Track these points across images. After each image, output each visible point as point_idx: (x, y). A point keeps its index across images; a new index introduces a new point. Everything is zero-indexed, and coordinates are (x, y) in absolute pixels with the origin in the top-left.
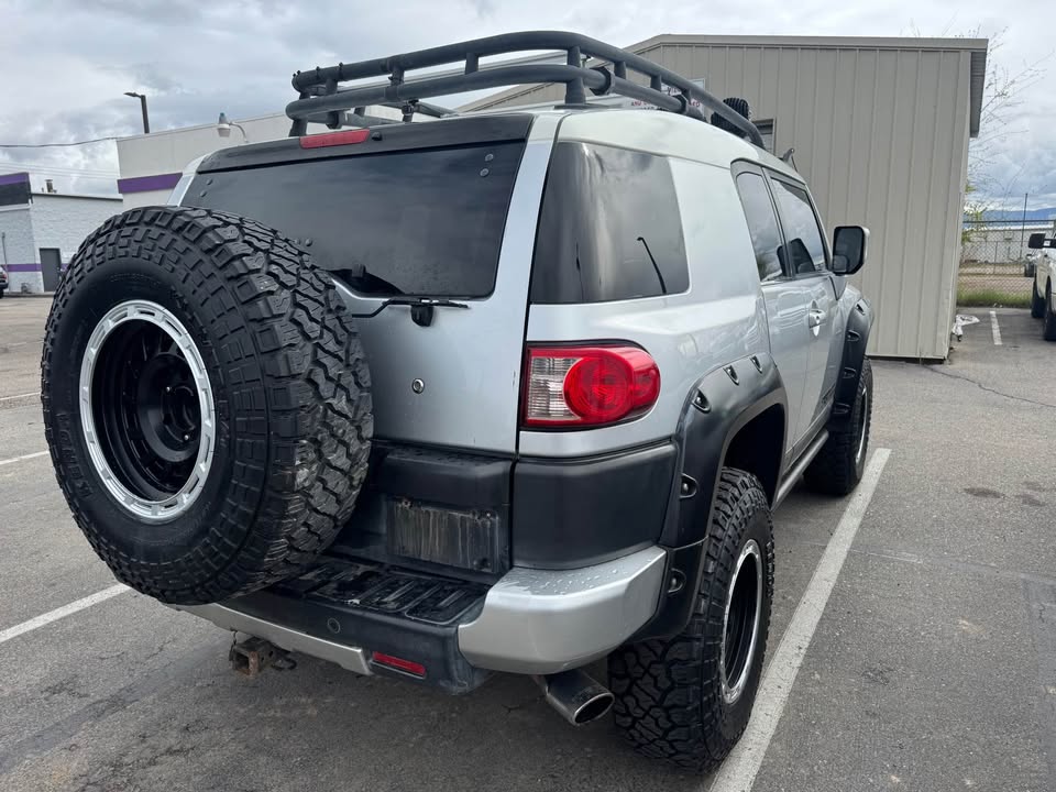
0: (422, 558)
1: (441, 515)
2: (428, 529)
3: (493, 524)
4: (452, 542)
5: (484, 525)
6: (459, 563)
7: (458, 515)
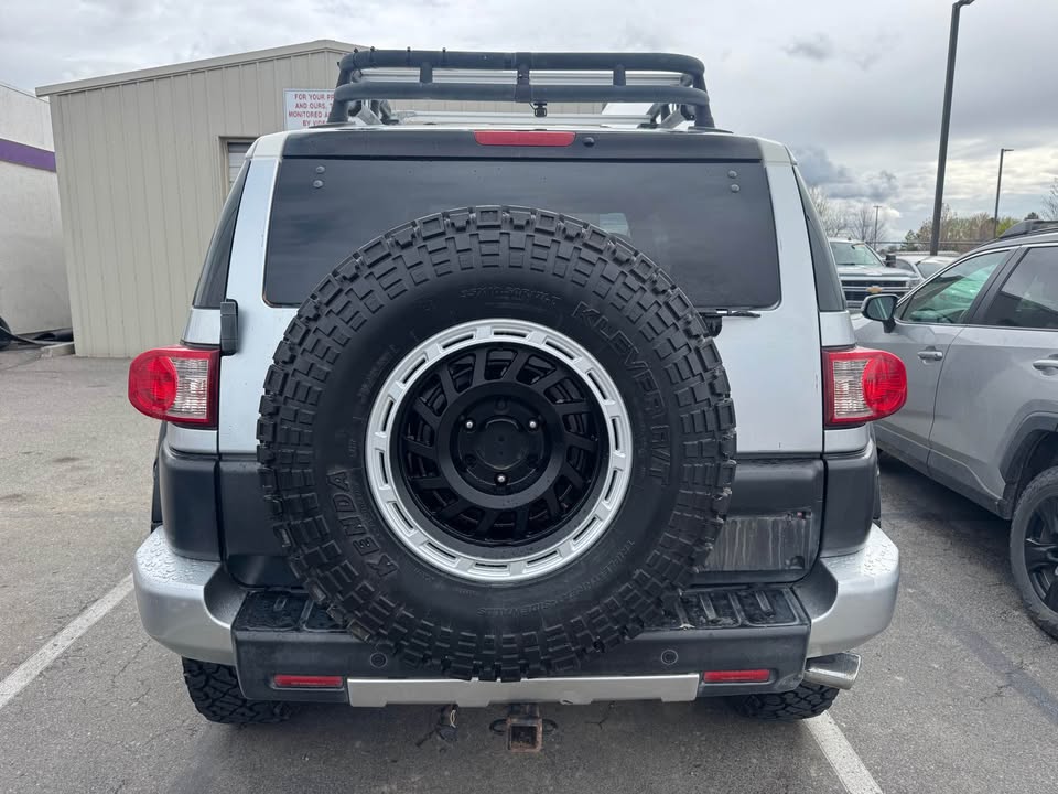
0: (726, 569)
1: (750, 523)
2: (734, 539)
3: (808, 523)
4: (762, 547)
5: (799, 525)
6: (770, 566)
7: (769, 519)
